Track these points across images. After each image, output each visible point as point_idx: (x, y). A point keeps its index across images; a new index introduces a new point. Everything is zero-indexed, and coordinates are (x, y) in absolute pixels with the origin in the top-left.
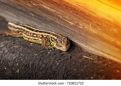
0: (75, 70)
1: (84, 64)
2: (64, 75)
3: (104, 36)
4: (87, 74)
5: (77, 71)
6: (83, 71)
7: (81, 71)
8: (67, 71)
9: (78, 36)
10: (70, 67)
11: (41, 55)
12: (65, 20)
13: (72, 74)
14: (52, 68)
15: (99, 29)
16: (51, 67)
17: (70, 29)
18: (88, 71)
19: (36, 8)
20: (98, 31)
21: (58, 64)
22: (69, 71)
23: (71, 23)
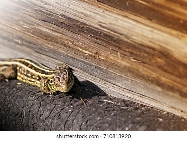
0: (99, 118)
1: (110, 111)
2: (82, 126)
3: (141, 70)
4: (118, 124)
5: (102, 120)
6: (110, 120)
7: (108, 120)
8: (87, 120)
9: (95, 71)
10: (90, 115)
11: (40, 99)
12: (76, 47)
13: (95, 125)
14: (62, 116)
15: (132, 60)
16: (60, 115)
17: (82, 62)
18: (119, 119)
19: (28, 32)
20: (131, 62)
21: (70, 111)
22: (90, 120)
23: (87, 52)
